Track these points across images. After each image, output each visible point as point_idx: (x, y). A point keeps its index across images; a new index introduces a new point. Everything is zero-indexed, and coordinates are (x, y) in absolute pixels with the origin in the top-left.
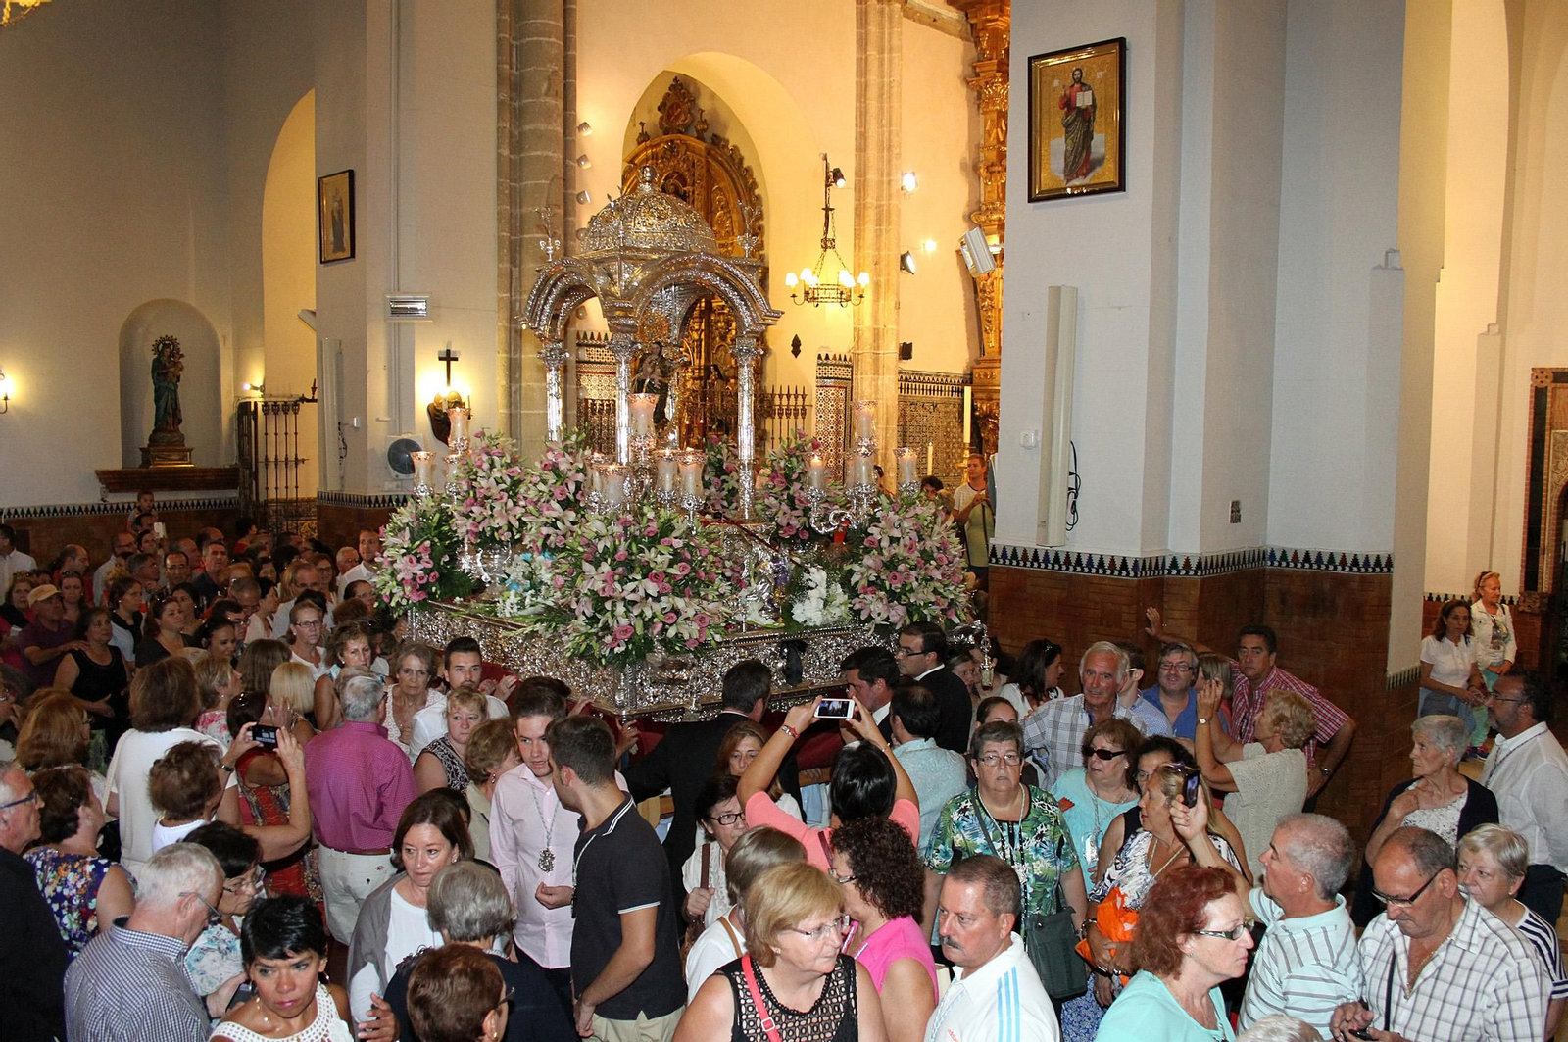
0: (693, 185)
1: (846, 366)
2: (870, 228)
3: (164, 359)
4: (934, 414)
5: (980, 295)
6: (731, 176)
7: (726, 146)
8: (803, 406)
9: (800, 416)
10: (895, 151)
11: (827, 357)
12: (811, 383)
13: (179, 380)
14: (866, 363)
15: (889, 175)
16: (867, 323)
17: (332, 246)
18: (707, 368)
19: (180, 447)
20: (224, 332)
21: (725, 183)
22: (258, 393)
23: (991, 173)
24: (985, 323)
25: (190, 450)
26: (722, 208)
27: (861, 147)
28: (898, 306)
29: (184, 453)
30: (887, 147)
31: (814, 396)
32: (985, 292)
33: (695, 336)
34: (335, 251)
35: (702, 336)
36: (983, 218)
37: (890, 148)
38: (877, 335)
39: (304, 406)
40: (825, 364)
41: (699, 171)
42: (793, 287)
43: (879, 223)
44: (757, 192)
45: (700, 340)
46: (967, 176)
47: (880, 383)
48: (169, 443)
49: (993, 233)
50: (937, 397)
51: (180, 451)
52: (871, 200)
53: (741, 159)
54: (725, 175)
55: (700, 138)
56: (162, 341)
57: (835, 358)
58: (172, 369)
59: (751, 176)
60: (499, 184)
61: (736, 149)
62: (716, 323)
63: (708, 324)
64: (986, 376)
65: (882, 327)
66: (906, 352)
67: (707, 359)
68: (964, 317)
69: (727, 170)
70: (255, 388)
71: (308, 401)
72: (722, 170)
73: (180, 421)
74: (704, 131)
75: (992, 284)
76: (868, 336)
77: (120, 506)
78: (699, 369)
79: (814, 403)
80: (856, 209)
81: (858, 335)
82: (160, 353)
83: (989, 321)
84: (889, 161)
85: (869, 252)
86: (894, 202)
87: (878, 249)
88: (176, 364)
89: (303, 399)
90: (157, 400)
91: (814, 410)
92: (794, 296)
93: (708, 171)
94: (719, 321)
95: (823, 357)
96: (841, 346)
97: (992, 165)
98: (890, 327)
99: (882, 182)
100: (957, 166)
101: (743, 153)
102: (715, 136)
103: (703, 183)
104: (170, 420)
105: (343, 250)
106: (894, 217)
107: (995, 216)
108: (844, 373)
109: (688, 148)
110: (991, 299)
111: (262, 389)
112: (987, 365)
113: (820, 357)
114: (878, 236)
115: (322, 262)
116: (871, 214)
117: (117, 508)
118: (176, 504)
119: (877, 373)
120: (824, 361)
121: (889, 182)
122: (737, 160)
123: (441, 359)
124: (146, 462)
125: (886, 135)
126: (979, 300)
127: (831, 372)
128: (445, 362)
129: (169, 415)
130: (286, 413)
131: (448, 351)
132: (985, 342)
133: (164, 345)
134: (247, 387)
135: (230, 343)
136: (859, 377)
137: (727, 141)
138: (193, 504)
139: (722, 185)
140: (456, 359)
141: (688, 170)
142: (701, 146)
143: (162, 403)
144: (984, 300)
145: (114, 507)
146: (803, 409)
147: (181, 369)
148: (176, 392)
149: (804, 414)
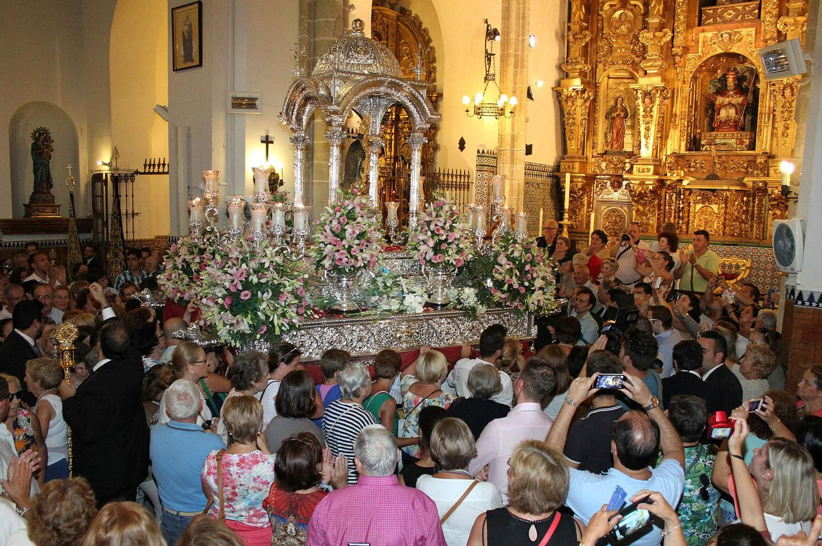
0: (387, 40)
1: (494, 158)
2: (511, 69)
3: (39, 143)
4: (538, 190)
5: (566, 116)
6: (413, 34)
7: (410, 15)
8: (468, 183)
9: (466, 190)
10: (527, 20)
11: (483, 152)
12: (473, 167)
13: (50, 158)
14: (507, 156)
15: (523, 35)
16: (508, 130)
17: (182, 59)
18: (396, 159)
19: (50, 203)
20: (81, 126)
21: (410, 38)
22: (107, 168)
23: (576, 39)
24: (568, 135)
25: (59, 206)
26: (407, 55)
27: (506, 17)
28: (527, 120)
29: (55, 208)
30: (523, 17)
31: (475, 176)
32: (570, 114)
33: (388, 137)
34: (185, 62)
35: (393, 137)
36: (570, 68)
37: (524, 17)
38: (513, 138)
39: (137, 177)
40: (482, 156)
41: (392, 31)
42: (467, 105)
43: (516, 67)
44: (431, 45)
45: (391, 140)
46: (558, 41)
47: (514, 169)
48: (44, 201)
49: (576, 78)
50: (539, 180)
51: (51, 206)
52: (511, 51)
53: (421, 24)
54: (410, 33)
55: (392, 7)
56: (38, 131)
57: (488, 152)
58: (46, 150)
59: (428, 34)
60: (301, 20)
61: (417, 17)
62: (402, 129)
63: (396, 130)
64: (569, 167)
65: (516, 133)
66: (529, 150)
67: (395, 152)
68: (554, 129)
69: (411, 32)
70: (105, 164)
71: (141, 173)
72: (407, 30)
73: (52, 186)
74: (396, 4)
75: (575, 109)
76: (508, 139)
77: (12, 244)
78: (391, 158)
79: (474, 181)
80: (501, 57)
81: (501, 138)
82: (37, 139)
83: (572, 133)
84: (523, 26)
85: (510, 85)
86: (525, 53)
87: (515, 83)
88: (48, 147)
89: (137, 173)
90: (35, 172)
91: (474, 186)
92: (467, 111)
93: (398, 31)
94: (404, 127)
95: (481, 152)
96: (491, 145)
97: (576, 34)
98: (521, 133)
99: (518, 40)
100: (553, 35)
101: (422, 19)
102: (402, 8)
103: (394, 38)
104: (45, 185)
105: (192, 61)
106: (525, 63)
107: (578, 67)
108: (492, 162)
109: (383, 15)
110: (574, 119)
111: (110, 165)
112: (569, 160)
113: (478, 152)
114: (515, 75)
115: (174, 70)
116: (512, 60)
117: (10, 245)
118: (50, 243)
119: (512, 163)
120: (481, 154)
121: (523, 40)
122: (417, 24)
123: (262, 142)
124: (28, 214)
125: (522, 9)
126: (565, 119)
127: (485, 161)
128: (265, 144)
129: (43, 182)
130: (126, 182)
131: (267, 137)
132: (568, 146)
133: (40, 133)
134: (100, 163)
135: (85, 133)
136: (501, 165)
137: (411, 12)
138: (61, 243)
139: (407, 40)
140: (272, 142)
141: (384, 30)
142: (393, 14)
143: (39, 174)
144: (569, 119)
145: (7, 244)
146: (468, 185)
147: (52, 150)
148: (48, 166)
149: (468, 188)
